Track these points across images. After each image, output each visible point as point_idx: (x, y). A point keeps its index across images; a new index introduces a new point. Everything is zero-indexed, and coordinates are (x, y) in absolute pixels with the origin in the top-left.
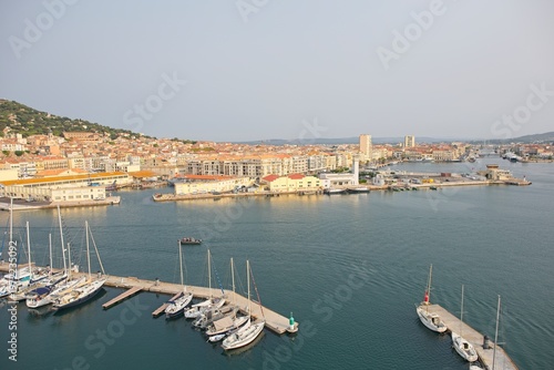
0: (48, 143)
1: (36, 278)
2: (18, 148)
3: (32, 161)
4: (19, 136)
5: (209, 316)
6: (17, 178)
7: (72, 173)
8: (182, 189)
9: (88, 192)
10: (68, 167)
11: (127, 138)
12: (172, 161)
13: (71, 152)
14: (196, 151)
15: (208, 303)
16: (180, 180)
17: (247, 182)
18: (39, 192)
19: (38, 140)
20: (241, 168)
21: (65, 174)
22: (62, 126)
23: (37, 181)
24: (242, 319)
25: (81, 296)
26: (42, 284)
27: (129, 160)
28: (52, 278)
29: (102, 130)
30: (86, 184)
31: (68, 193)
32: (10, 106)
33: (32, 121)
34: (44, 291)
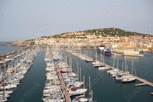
0: (125, 39)
1: (118, 72)
2: (118, 40)
3: (120, 43)
4: (118, 37)
6: (117, 47)
7: (130, 47)
9: (134, 52)
10: (129, 45)
11: (148, 37)
13: (130, 41)
18: (121, 51)
19: (122, 38)
21: (128, 47)
22: (129, 34)
23: (121, 48)
25: (129, 80)
27: (148, 44)
28: (122, 73)
29: (140, 35)
30: (134, 50)
31: (129, 52)
32: (117, 30)
33: (122, 33)
34: (120, 76)
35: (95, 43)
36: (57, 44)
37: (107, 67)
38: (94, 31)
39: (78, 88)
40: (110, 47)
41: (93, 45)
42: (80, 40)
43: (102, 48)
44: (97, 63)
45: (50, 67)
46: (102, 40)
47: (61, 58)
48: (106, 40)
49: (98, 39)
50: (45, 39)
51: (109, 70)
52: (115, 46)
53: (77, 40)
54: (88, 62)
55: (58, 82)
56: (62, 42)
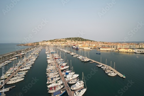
2: (81, 43)
5: (106, 69)
8: (101, 49)
9: (88, 48)
10: (86, 45)
11: (93, 42)
12: (100, 45)
13: (86, 43)
14: (104, 43)
15: (105, 67)
16: (101, 48)
17: (114, 49)
18: (83, 48)
19: (83, 42)
20: (113, 47)
22: (85, 40)
23: (82, 47)
24: (112, 72)
25: (87, 61)
26: (83, 58)
27: (93, 44)
29: (90, 41)
32: (80, 38)
33: (82, 40)
34: (83, 59)
35: (71, 44)
36: (52, 45)
37: (77, 55)
38: (70, 38)
39: (65, 66)
40: (78, 46)
41: (70, 45)
42: (63, 42)
43: (74, 47)
44: (72, 54)
45: (49, 56)
46: (74, 43)
47: (54, 51)
48: (76, 43)
49: (72, 42)
50: (45, 42)
51: (78, 56)
52: (80, 45)
53: (62, 43)
54: (68, 53)
55: (54, 64)
56: (54, 44)
